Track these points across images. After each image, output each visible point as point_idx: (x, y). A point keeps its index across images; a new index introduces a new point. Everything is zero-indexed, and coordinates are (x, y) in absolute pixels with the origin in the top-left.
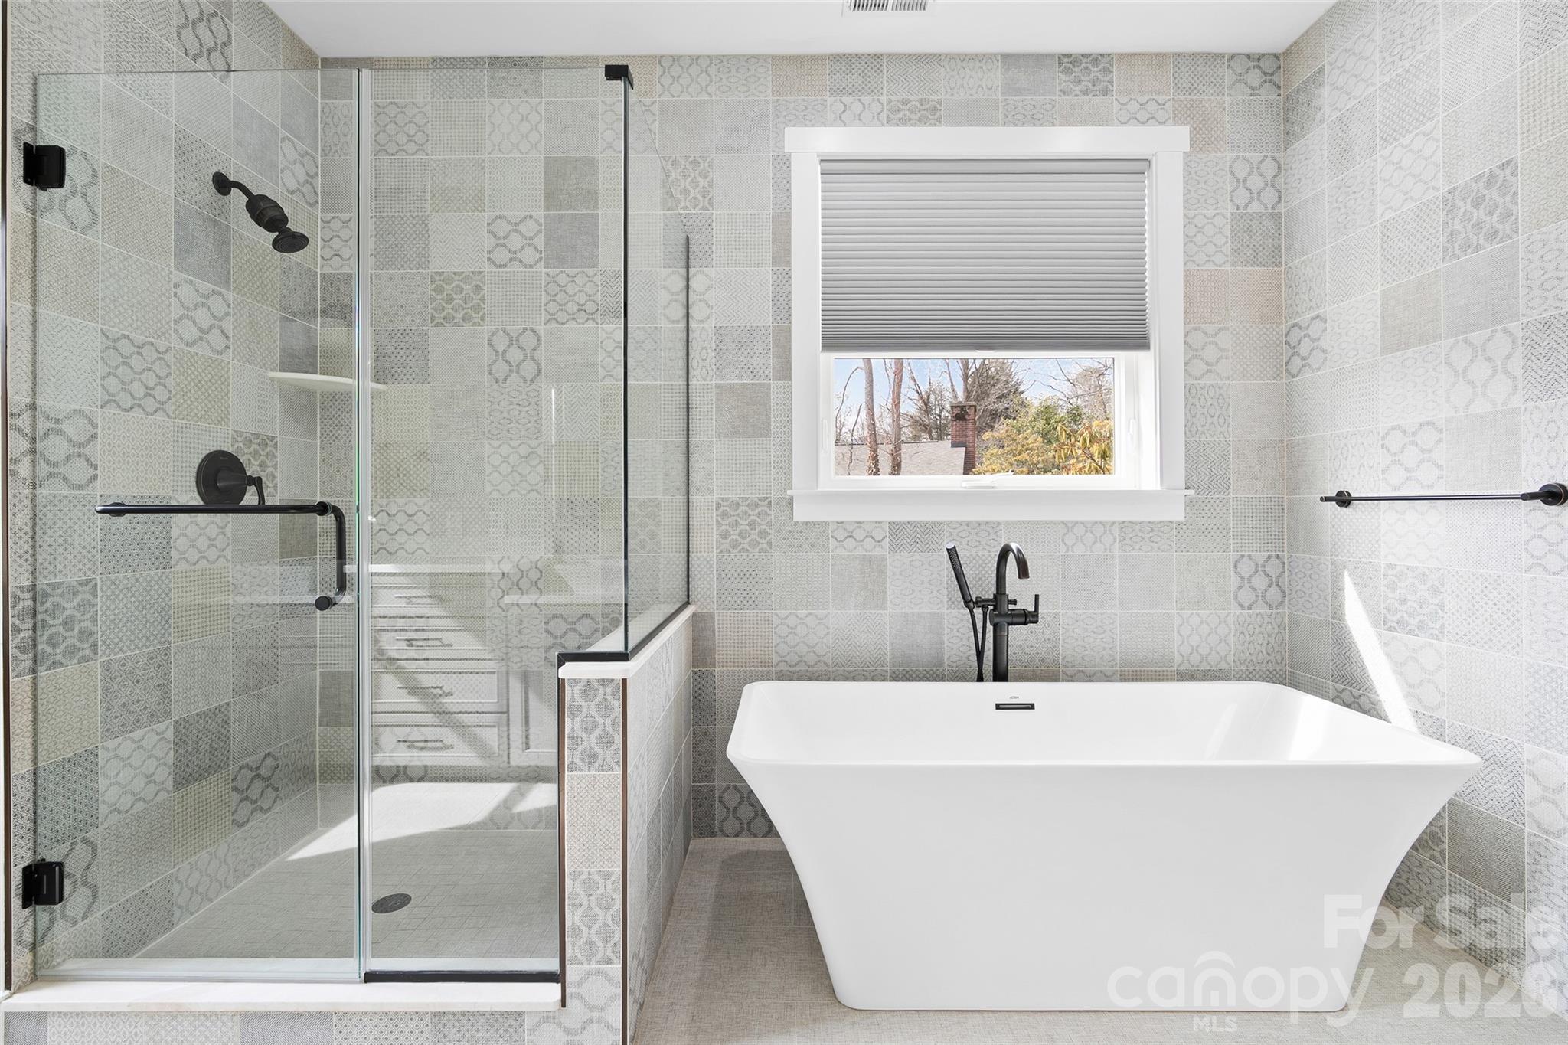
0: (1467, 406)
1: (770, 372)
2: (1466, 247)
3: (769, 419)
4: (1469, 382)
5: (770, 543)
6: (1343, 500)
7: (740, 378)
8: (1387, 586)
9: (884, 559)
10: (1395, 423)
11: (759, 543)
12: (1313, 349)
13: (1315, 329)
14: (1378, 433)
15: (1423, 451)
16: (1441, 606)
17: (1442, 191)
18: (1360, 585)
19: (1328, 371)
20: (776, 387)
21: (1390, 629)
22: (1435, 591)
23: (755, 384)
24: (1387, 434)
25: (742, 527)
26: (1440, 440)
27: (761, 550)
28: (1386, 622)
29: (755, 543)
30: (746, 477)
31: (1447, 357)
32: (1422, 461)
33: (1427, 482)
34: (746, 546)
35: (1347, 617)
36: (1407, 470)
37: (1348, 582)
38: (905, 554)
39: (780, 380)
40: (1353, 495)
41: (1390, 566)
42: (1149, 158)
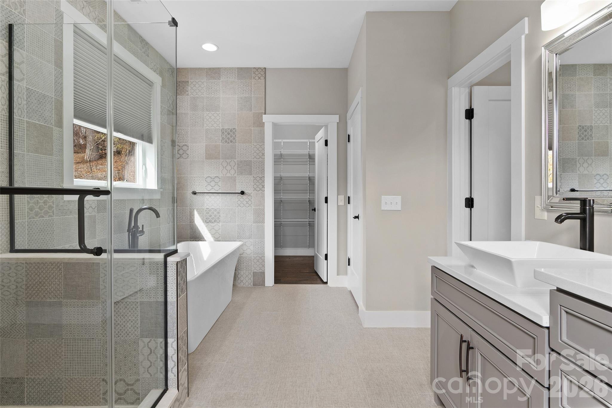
0: (226, 174)
1: (53, 122)
2: (226, 142)
3: (53, 146)
4: (226, 169)
5: (53, 212)
6: (194, 193)
7: (39, 121)
8: (206, 213)
9: (95, 216)
10: (209, 176)
11: (49, 212)
12: (184, 153)
13: (185, 148)
14: (204, 178)
15: (216, 183)
16: (220, 216)
17: (221, 128)
18: (199, 213)
19: (189, 160)
20: (56, 130)
21: (207, 223)
22: (218, 213)
23: (46, 126)
24: (207, 178)
25: (41, 204)
26: (220, 181)
27: (50, 216)
28: (207, 221)
29: (46, 213)
30: (42, 176)
31: (222, 163)
32: (216, 185)
33: (217, 189)
34: (42, 214)
35: (195, 222)
36: (212, 187)
37: (196, 213)
38: (102, 214)
39: (57, 127)
40: (197, 192)
41: (207, 208)
42: (154, 83)
